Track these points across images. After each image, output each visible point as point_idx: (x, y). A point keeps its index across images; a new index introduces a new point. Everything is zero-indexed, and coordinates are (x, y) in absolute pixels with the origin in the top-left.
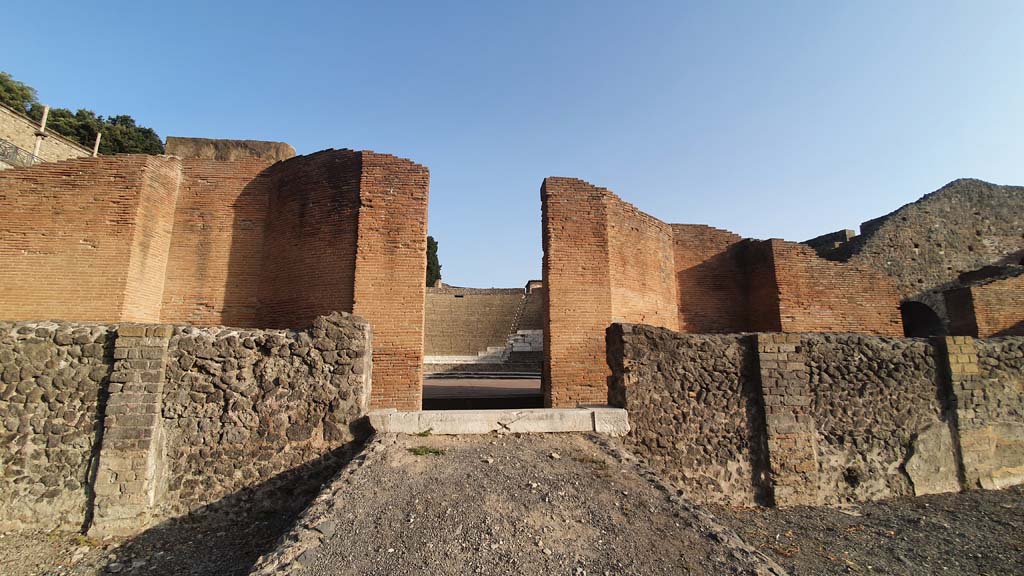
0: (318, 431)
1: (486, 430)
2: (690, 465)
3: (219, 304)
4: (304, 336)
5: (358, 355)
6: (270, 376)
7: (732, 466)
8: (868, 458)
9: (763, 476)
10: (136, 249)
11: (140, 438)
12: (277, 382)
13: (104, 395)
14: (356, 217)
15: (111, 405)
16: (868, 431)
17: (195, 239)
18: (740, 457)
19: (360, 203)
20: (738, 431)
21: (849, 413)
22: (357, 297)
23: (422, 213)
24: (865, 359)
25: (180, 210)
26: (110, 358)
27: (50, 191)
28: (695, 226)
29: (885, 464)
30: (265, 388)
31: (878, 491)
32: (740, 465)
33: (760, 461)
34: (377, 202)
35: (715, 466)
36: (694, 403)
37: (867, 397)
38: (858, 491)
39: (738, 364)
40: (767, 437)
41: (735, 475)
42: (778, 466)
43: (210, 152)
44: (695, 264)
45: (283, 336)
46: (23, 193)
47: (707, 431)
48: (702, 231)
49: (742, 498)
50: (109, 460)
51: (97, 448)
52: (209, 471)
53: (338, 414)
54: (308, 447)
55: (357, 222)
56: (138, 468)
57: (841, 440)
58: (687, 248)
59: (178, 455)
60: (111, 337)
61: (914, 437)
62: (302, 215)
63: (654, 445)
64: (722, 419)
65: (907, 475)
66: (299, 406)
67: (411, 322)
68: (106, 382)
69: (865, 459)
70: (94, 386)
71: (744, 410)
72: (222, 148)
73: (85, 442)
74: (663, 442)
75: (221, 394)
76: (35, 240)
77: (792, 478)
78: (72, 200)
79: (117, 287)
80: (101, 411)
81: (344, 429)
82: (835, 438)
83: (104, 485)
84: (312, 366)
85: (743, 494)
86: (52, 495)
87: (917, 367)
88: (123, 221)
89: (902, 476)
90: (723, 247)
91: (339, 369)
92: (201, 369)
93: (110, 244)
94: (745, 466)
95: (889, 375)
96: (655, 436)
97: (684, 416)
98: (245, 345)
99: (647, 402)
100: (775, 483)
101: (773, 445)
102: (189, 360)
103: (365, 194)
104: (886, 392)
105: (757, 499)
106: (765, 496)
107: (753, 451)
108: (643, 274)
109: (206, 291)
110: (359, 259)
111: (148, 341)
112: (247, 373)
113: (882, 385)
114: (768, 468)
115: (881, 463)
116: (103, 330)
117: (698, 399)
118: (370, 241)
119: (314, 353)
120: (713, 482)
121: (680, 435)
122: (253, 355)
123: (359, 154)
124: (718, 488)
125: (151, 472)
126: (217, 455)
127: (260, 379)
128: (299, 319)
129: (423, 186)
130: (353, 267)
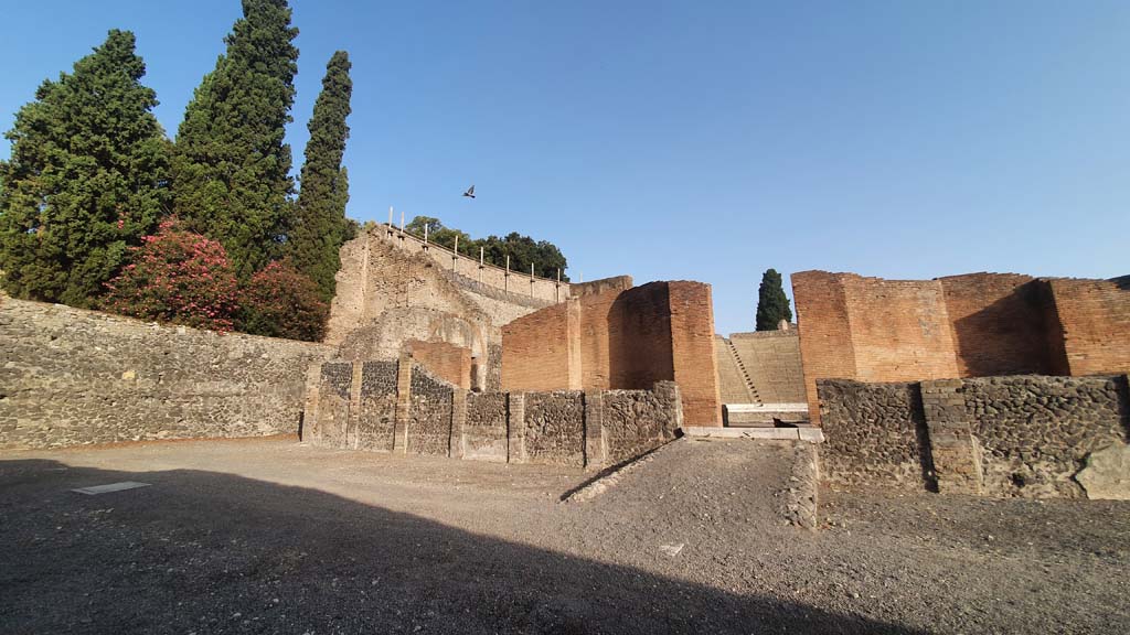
0: (661, 433)
1: (737, 436)
2: (872, 463)
3: (607, 375)
4: (650, 392)
5: (674, 400)
6: (639, 410)
7: (905, 466)
8: (1035, 467)
9: (930, 473)
10: (569, 351)
11: (597, 434)
12: (642, 412)
13: (584, 417)
14: (669, 321)
15: (587, 420)
16: (1037, 449)
17: (591, 340)
18: (912, 461)
19: (670, 313)
20: (910, 444)
21: (1015, 435)
22: (676, 369)
23: (707, 313)
24: (1032, 395)
25: (583, 326)
26: (584, 404)
27: (533, 327)
28: (970, 276)
29: (1054, 474)
30: (638, 415)
31: (1046, 492)
32: (913, 465)
33: (927, 463)
34: (679, 311)
35: (891, 464)
36: (872, 426)
37: (1035, 422)
38: (1023, 490)
39: (907, 401)
40: (931, 449)
41: (908, 472)
42: (941, 468)
43: (590, 289)
44: (973, 311)
45: (642, 393)
46: (523, 330)
47: (884, 443)
48: (979, 279)
49: (915, 485)
50: (589, 442)
51: (584, 437)
52: (622, 448)
53: (668, 427)
54: (658, 440)
55: (670, 325)
56: (599, 444)
57: (1007, 454)
58: (962, 297)
59: (611, 441)
60: (583, 395)
61: (1088, 454)
62: (641, 322)
63: (844, 449)
64: (896, 436)
65: (1078, 482)
66: (652, 423)
67: (708, 380)
68: (584, 413)
69: (1031, 468)
70: (580, 414)
71: (914, 431)
72: (595, 285)
73: (580, 435)
74: (850, 448)
75: (622, 417)
76: (530, 351)
77: (954, 475)
78: (541, 331)
79: (565, 372)
80: (584, 422)
81: (672, 433)
82: (1003, 452)
83: (589, 451)
84: (655, 406)
85: (915, 484)
86: (572, 454)
87: (1095, 400)
88: (563, 338)
89: (1074, 483)
90: (1009, 290)
91: (666, 407)
92: (614, 407)
93: (559, 349)
94: (917, 466)
95: (1061, 406)
96: (844, 445)
97: (865, 433)
98: (628, 397)
99: (837, 424)
100: (939, 478)
101: (935, 453)
102: (610, 403)
103: (672, 307)
104: (1057, 420)
105: (927, 487)
106: (932, 486)
107: (922, 457)
108: (894, 332)
109: (600, 368)
110: (674, 345)
111: (595, 396)
112: (630, 408)
113: (1053, 415)
114: (933, 469)
115: (1050, 473)
116: (579, 393)
117: (875, 423)
118: (678, 334)
119: (655, 400)
120: (889, 474)
121: (863, 445)
122: (631, 401)
123: (667, 283)
124: (894, 478)
125: (603, 447)
126: (624, 441)
127: (636, 411)
128: (648, 386)
129: (705, 296)
130: (672, 351)
